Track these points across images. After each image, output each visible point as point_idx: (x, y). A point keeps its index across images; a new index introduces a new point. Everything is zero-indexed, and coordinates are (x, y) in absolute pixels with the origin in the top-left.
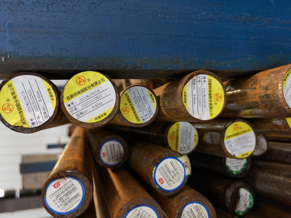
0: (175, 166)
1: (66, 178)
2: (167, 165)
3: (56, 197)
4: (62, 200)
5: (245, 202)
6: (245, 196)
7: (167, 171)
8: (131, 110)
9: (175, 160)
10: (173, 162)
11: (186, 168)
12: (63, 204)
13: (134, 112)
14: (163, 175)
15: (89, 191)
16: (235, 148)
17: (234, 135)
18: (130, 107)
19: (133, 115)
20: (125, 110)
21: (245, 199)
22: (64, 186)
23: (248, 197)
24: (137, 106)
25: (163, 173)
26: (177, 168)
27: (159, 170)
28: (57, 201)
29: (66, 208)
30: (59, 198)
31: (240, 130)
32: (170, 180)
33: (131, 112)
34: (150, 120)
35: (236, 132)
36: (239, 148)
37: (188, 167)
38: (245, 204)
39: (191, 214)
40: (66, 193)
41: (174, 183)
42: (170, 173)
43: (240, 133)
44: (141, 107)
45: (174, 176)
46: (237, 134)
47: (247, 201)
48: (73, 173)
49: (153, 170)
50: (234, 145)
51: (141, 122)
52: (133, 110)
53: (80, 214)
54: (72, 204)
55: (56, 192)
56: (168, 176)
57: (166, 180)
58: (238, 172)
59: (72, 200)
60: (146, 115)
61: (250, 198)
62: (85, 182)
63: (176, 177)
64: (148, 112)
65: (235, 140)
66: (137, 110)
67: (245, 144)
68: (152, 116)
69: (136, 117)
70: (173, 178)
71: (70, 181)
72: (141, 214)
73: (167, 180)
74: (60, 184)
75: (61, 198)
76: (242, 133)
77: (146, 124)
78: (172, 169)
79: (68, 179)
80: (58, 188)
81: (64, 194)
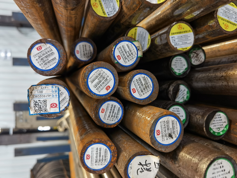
0: (130, 48)
1: (46, 44)
2: (124, 46)
3: (38, 57)
4: (43, 61)
5: (183, 95)
6: (184, 91)
7: (124, 51)
8: (99, 5)
9: (130, 43)
10: (129, 45)
11: (138, 51)
12: (43, 63)
13: (102, 8)
14: (120, 53)
15: (64, 57)
16: (177, 43)
17: (177, 33)
18: (99, 3)
19: (101, 10)
20: (95, 5)
21: (183, 94)
22: (45, 50)
23: (185, 92)
24: (104, 3)
25: (121, 52)
26: (132, 50)
27: (118, 49)
28: (39, 60)
29: (46, 67)
30: (40, 58)
31: (182, 30)
32: (126, 59)
33: (99, 7)
34: (114, 15)
35: (180, 31)
36: (181, 43)
37: (140, 51)
38: (183, 97)
39: (139, 82)
40: (46, 55)
41: (128, 61)
42: (126, 53)
43: (183, 32)
44: (108, 5)
45: (129, 56)
46: (180, 33)
47: (185, 95)
48: (52, 41)
49: (113, 48)
50: (177, 40)
51: (107, 16)
52: (101, 6)
53: (56, 73)
54: (50, 64)
55: (39, 53)
56: (124, 55)
57: (122, 57)
58: (180, 74)
59: (50, 61)
60: (111, 12)
61: (187, 93)
62: (61, 49)
63: (131, 56)
64: (112, 9)
65: (178, 37)
66: (104, 6)
67: (186, 42)
68: (116, 12)
69: (103, 12)
70: (128, 57)
71: (49, 47)
72: (101, 74)
73: (124, 58)
74: (41, 48)
75: (42, 58)
76: (184, 33)
77: (110, 18)
78: (128, 50)
79: (48, 45)
80: (40, 51)
81: (45, 56)
